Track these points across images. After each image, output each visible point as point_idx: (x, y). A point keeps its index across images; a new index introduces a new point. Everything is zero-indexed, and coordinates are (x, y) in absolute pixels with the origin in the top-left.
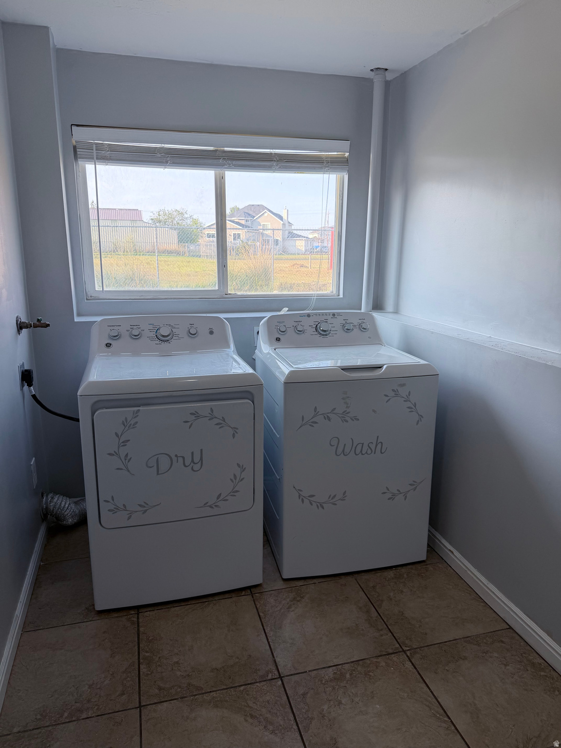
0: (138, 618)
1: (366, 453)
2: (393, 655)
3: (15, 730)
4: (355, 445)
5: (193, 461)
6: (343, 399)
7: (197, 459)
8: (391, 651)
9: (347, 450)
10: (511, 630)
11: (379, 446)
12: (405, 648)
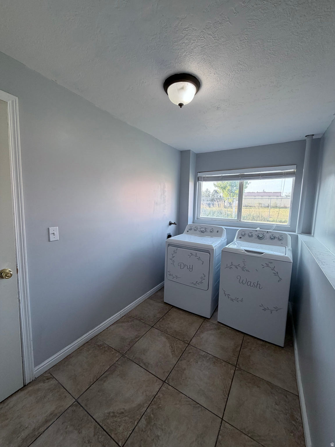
0: (171, 309)
1: (252, 286)
2: (230, 365)
3: (130, 315)
4: (247, 282)
5: (190, 268)
6: (243, 262)
7: (191, 268)
8: (231, 363)
9: (244, 282)
10: (298, 397)
11: (258, 285)
12: (237, 366)
